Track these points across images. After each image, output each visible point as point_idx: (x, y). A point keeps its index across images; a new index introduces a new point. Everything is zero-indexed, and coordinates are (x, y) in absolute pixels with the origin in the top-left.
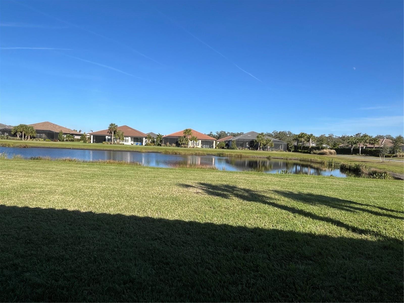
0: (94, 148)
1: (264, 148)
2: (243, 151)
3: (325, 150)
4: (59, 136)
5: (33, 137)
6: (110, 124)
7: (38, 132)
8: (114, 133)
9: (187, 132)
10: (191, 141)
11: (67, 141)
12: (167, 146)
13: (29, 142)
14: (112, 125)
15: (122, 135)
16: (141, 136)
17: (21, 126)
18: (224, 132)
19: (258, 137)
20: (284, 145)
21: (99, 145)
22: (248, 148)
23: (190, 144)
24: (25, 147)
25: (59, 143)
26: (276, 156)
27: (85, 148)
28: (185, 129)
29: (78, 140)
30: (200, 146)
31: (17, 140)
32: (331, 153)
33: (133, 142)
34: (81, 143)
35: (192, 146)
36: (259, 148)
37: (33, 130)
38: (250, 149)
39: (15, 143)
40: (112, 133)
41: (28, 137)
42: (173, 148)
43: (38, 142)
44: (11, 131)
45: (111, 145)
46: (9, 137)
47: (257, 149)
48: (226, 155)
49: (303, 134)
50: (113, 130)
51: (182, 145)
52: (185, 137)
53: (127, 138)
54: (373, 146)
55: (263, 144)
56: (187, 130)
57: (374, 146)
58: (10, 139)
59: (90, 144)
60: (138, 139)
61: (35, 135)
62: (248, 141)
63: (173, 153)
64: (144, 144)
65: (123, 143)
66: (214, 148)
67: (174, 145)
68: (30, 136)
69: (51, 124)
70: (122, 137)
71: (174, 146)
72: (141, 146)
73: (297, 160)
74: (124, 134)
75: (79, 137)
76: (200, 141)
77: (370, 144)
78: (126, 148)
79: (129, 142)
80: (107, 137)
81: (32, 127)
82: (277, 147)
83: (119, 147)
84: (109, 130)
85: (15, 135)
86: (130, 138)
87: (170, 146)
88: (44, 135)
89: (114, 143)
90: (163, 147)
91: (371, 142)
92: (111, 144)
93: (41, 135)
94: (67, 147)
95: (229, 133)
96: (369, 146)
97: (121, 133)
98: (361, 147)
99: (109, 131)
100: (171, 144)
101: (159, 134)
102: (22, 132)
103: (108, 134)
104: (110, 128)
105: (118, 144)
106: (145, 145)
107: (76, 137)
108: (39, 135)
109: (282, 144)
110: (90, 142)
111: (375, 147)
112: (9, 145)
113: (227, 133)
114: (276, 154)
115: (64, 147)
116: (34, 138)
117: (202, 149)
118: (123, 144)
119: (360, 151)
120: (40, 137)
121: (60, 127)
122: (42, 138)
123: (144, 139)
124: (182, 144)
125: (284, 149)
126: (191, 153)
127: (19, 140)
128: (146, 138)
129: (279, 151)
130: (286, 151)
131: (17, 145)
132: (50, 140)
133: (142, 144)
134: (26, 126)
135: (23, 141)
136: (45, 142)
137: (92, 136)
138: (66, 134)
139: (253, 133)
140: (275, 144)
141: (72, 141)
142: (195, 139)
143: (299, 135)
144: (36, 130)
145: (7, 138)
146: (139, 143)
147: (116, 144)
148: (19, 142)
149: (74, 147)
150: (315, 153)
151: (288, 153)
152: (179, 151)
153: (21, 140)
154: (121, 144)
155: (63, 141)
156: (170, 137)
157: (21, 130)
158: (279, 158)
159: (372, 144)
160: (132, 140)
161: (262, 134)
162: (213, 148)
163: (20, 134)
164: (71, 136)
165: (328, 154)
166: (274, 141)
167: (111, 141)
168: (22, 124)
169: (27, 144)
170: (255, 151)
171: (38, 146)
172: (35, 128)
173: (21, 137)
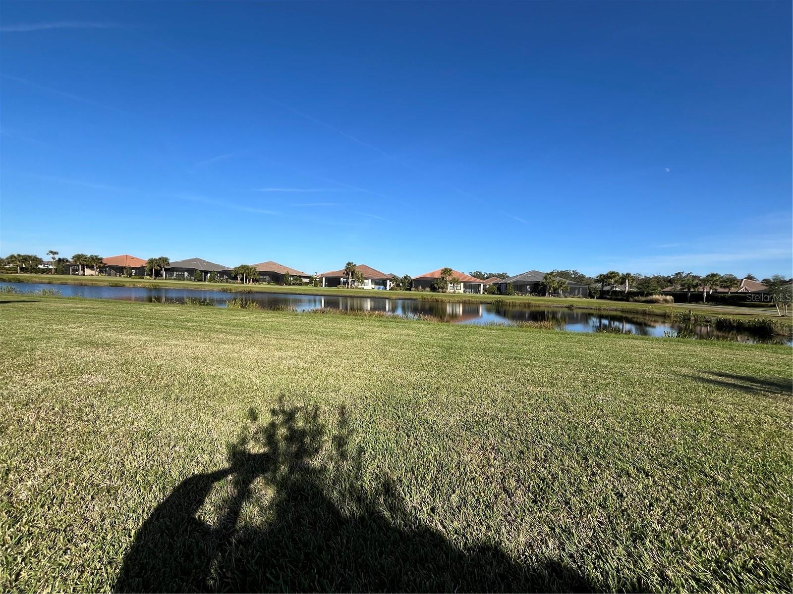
0: (326, 293)
1: (555, 292)
2: (524, 297)
3: (655, 297)
4: (285, 279)
5: (255, 281)
6: (347, 262)
7: (262, 273)
8: (352, 275)
9: (447, 271)
10: (451, 284)
11: (294, 284)
12: (418, 291)
13: (251, 286)
14: (349, 264)
15: (361, 276)
16: (384, 277)
17: (243, 267)
18: (480, 273)
19: (546, 278)
20: (582, 289)
21: (333, 290)
22: (531, 293)
23: (450, 288)
24: (249, 292)
25: (285, 287)
26: (580, 305)
27: (316, 293)
28: (443, 268)
29: (307, 284)
30: (462, 291)
31: (238, 283)
32: (666, 301)
33: (373, 286)
34: (310, 288)
35: (452, 291)
36: (547, 293)
37: (256, 272)
38: (533, 295)
39: (236, 287)
40: (349, 275)
41: (250, 280)
42: (427, 293)
43: (261, 286)
44: (232, 273)
45: (348, 290)
46: (229, 280)
47: (544, 295)
48: (507, 303)
49: (613, 273)
50: (350, 270)
51: (440, 290)
52: (443, 278)
53: (366, 281)
54: (727, 290)
55: (553, 288)
56: (446, 269)
57: (730, 289)
58: (230, 283)
59: (321, 289)
60: (380, 282)
61: (258, 278)
62: (530, 283)
63: (433, 299)
64: (388, 288)
65: (362, 287)
66: (482, 293)
67: (428, 289)
68: (253, 279)
69: (275, 264)
70: (361, 280)
71: (427, 291)
72: (385, 291)
73: (616, 310)
74: (364, 276)
75: (307, 280)
76: (462, 284)
77: (721, 287)
78: (369, 294)
79: (369, 286)
80: (342, 279)
81: (255, 268)
82: (572, 292)
83: (361, 292)
84: (346, 270)
85: (235, 278)
86: (370, 280)
87: (423, 291)
88: (267, 278)
89: (351, 288)
90: (414, 293)
91: (725, 284)
92: (348, 288)
93: (265, 277)
94: (298, 292)
95: (486, 274)
96: (720, 290)
97: (360, 273)
98: (707, 292)
99: (345, 272)
100: (424, 288)
101: (407, 276)
102: (243, 275)
103: (344, 275)
104: (347, 268)
105: (356, 288)
106: (390, 290)
107: (305, 280)
108: (261, 277)
109: (579, 288)
110: (322, 286)
111: (731, 292)
112: (231, 290)
113: (483, 273)
114: (578, 302)
115: (294, 292)
116: (257, 281)
117: (465, 294)
118: (363, 289)
119: (705, 298)
120: (264, 280)
121: (285, 268)
122: (265, 282)
123: (388, 281)
124: (439, 288)
125: (582, 294)
126: (457, 301)
127: (240, 284)
128: (390, 281)
129: (576, 298)
130: (586, 298)
131: (240, 289)
132: (275, 284)
133: (386, 289)
134: (247, 267)
135: (245, 285)
136: (269, 286)
137: (324, 279)
138: (293, 276)
139: (534, 273)
140: (571, 288)
141: (300, 284)
142: (457, 281)
143: (607, 274)
144: (259, 272)
145: (227, 282)
146: (382, 287)
147: (354, 288)
148: (241, 287)
149: (306, 292)
150: (636, 301)
151: (590, 300)
152: (440, 298)
153: (243, 283)
154: (360, 289)
155: (290, 285)
156: (422, 279)
157: (243, 272)
158: (586, 307)
159: (725, 287)
160: (372, 284)
161: (552, 273)
162: (480, 293)
163: (241, 276)
164: (298, 279)
165: (661, 302)
166: (569, 284)
167: (348, 285)
168: (243, 264)
169: (252, 289)
170: (542, 298)
171: (264, 291)
172: (258, 270)
173: (242, 279)
